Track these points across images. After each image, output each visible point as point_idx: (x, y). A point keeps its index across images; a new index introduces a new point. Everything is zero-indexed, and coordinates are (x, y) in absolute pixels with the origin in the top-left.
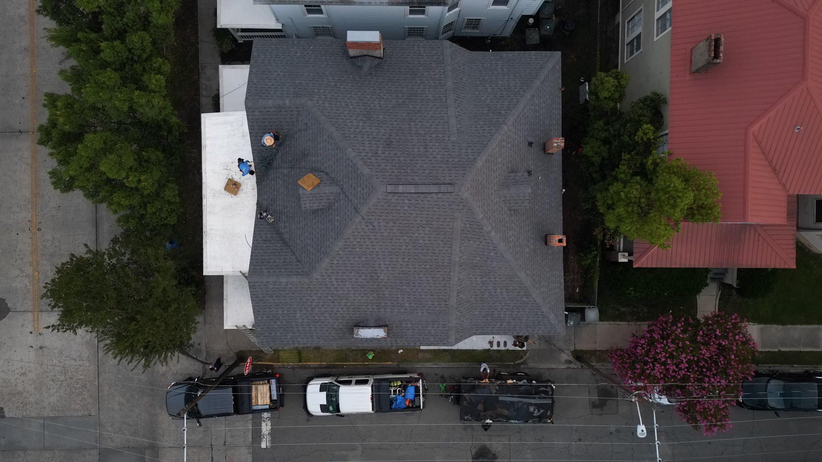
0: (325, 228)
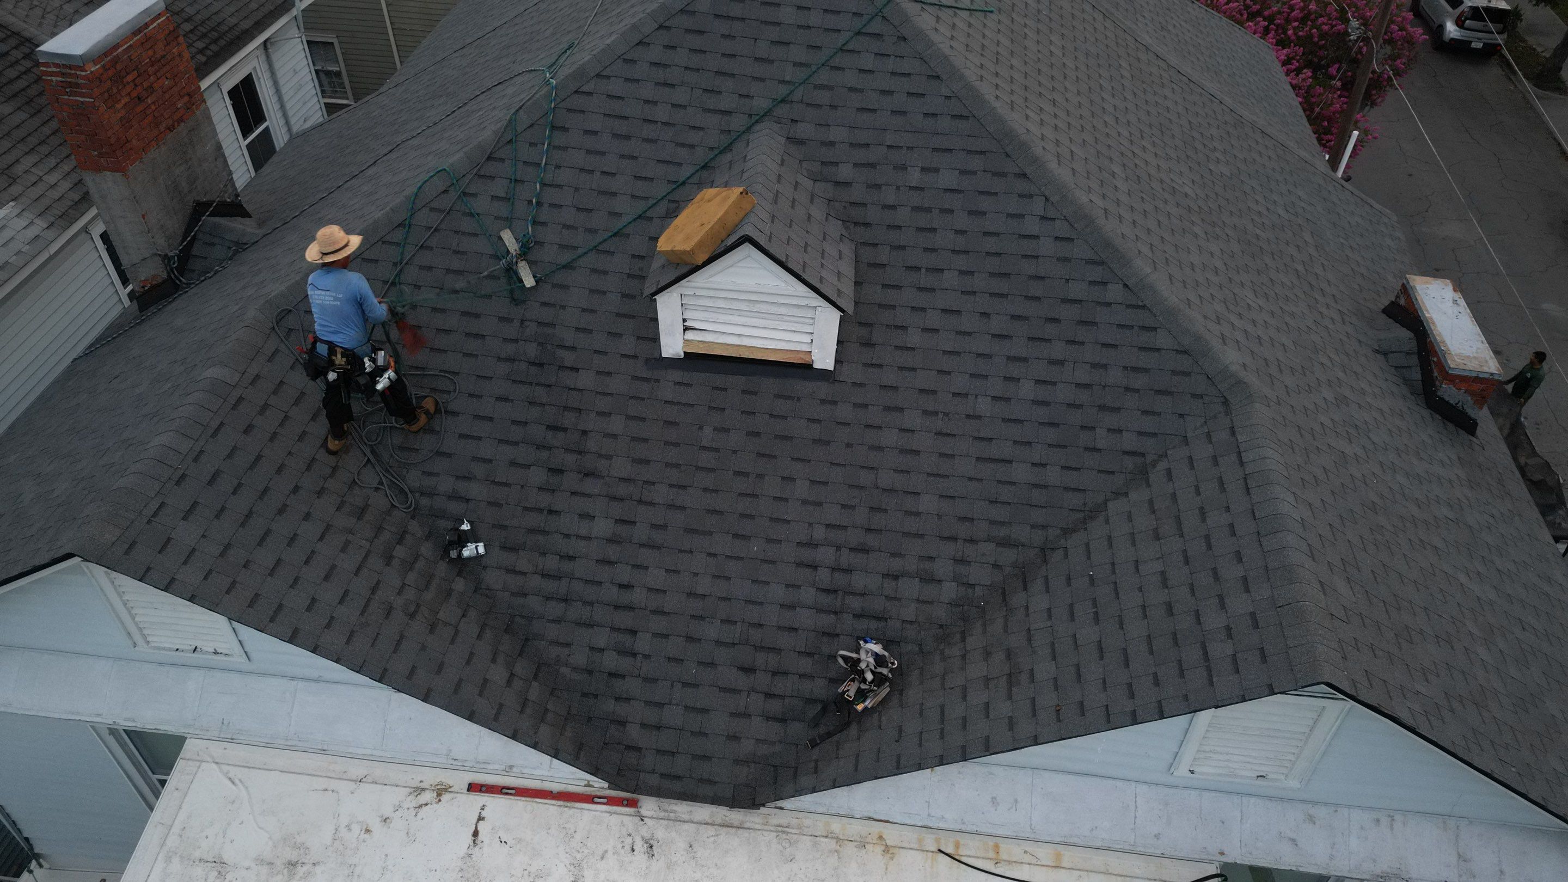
0: (961, 262)
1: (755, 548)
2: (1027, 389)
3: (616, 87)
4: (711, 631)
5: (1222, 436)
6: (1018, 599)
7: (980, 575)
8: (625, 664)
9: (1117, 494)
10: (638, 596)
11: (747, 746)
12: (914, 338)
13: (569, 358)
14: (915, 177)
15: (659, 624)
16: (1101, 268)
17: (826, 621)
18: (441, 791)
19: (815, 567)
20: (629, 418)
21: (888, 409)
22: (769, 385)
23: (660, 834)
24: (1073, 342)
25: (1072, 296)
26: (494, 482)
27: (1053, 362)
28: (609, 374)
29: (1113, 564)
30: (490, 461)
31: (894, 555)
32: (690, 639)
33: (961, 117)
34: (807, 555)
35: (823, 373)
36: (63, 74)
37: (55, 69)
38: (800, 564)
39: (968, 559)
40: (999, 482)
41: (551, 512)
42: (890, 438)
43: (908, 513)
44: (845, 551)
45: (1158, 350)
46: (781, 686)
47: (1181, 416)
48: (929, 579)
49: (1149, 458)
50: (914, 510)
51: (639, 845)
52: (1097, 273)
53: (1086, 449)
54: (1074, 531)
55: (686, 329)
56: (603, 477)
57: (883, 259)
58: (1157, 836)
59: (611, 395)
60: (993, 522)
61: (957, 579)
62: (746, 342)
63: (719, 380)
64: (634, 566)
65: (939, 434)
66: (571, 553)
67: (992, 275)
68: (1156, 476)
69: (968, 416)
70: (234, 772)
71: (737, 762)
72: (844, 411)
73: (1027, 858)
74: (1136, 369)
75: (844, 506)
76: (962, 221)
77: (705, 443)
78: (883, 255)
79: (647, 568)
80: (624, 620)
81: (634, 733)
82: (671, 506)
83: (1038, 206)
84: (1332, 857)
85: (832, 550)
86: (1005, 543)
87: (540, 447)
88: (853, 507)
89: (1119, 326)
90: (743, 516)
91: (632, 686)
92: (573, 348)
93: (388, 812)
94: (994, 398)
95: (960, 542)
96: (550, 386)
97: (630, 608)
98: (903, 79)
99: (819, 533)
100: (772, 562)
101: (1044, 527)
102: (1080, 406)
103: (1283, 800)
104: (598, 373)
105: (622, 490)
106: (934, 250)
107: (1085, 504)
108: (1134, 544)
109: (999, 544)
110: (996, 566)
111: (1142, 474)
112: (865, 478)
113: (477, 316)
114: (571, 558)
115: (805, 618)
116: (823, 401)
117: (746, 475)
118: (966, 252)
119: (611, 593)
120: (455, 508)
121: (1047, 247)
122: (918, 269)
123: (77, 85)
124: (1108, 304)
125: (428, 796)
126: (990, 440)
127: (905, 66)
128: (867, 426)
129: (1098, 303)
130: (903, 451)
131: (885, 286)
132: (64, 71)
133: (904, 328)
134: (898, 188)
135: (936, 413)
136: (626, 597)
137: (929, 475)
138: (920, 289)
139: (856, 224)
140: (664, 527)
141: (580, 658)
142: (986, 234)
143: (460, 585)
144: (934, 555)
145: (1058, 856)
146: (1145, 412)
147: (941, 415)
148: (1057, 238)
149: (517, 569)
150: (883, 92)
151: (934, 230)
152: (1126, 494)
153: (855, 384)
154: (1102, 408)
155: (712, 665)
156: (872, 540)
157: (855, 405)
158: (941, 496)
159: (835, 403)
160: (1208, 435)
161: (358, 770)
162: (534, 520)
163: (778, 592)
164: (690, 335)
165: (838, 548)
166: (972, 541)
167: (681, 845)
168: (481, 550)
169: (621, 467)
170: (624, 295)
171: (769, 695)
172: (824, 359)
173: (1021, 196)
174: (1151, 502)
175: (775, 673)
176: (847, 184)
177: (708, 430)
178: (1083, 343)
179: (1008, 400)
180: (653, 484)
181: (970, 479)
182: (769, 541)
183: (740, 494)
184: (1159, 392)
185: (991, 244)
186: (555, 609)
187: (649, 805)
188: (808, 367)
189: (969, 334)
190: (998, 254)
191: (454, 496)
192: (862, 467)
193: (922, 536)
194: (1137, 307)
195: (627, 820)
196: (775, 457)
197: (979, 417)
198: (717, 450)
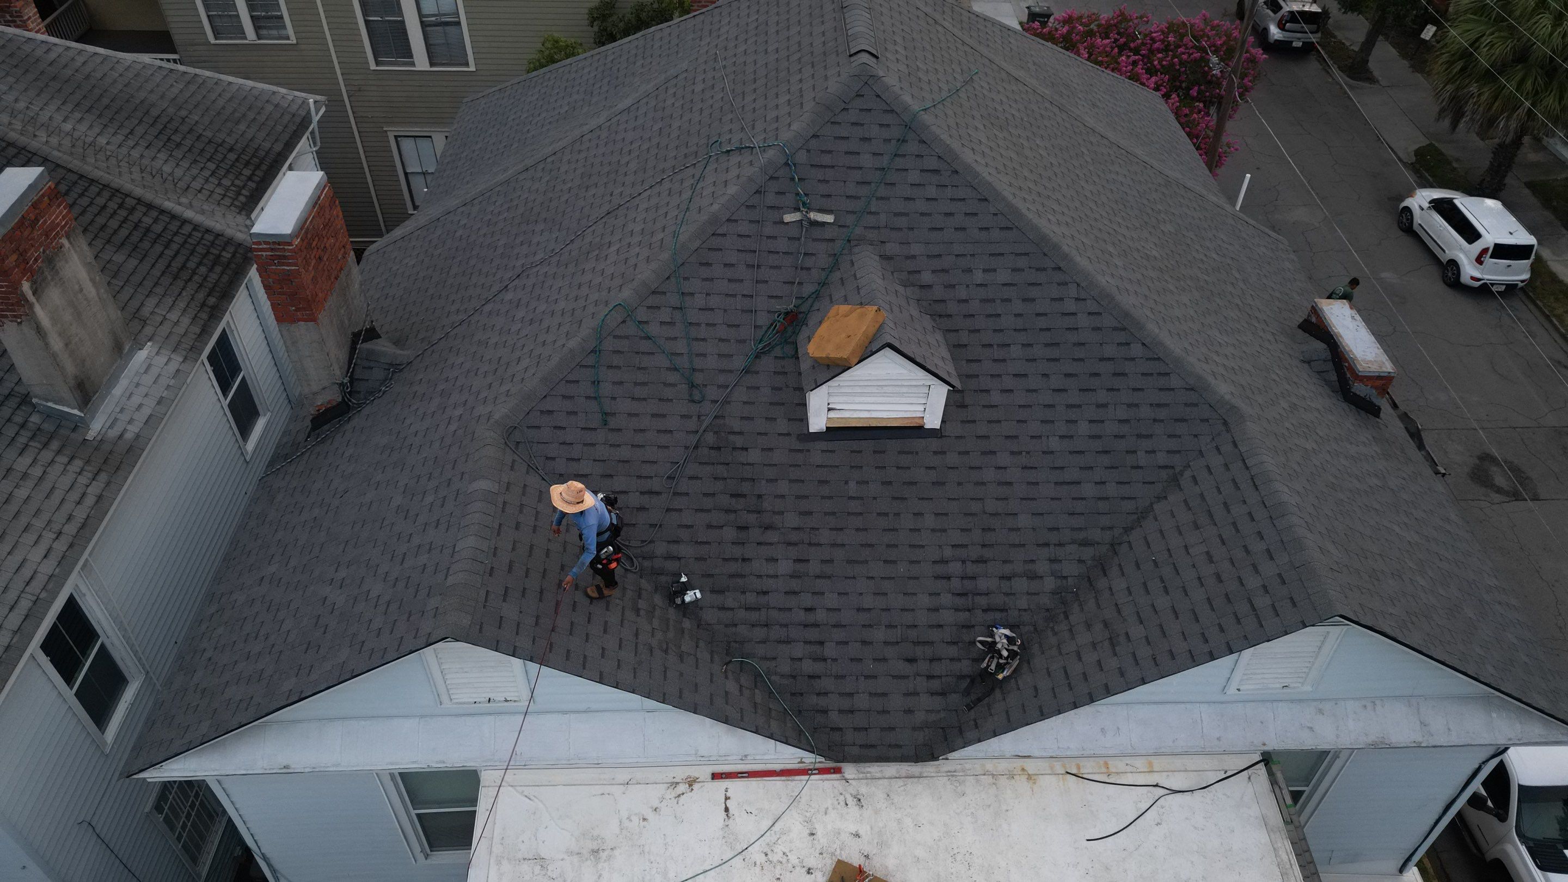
0: (1022, 338)
1: (902, 569)
2: (1083, 428)
3: (744, 228)
4: (879, 635)
5: (1227, 448)
6: (1102, 583)
7: (1071, 569)
8: (818, 668)
9: (1159, 499)
10: (821, 616)
11: (920, 717)
12: (996, 398)
13: (739, 441)
14: (979, 277)
15: (839, 635)
16: (1123, 332)
17: (963, 617)
18: (691, 782)
19: (949, 578)
20: (791, 481)
21: (984, 453)
22: (892, 445)
23: (863, 790)
24: (1112, 390)
25: (1106, 356)
26: (696, 542)
27: (1099, 406)
28: (771, 449)
29: (1169, 550)
30: (692, 526)
31: (1005, 562)
32: (864, 643)
33: (1007, 228)
34: (940, 569)
35: (933, 430)
36: (272, 250)
37: (265, 246)
38: (937, 577)
39: (1060, 558)
40: (1074, 499)
41: (744, 560)
42: (989, 475)
43: (1011, 530)
44: (969, 564)
45: (1173, 389)
46: (938, 669)
47: (1196, 436)
48: (1033, 577)
49: (1178, 469)
50: (1015, 527)
51: (851, 801)
52: (1121, 337)
53: (1133, 467)
54: (1132, 529)
55: (829, 410)
56: (779, 529)
57: (964, 341)
58: (1219, 739)
59: (775, 465)
60: (1073, 529)
61: (1053, 574)
62: (874, 415)
63: (855, 445)
64: (813, 593)
65: (1025, 468)
66: (764, 590)
67: (1047, 345)
68: (1185, 481)
69: (1044, 452)
70: (527, 791)
71: (914, 729)
72: (952, 459)
73: (1129, 769)
74: (1158, 405)
75: (962, 530)
76: (1018, 306)
77: (851, 494)
78: (964, 338)
79: (823, 594)
80: (812, 634)
81: (834, 717)
82: (834, 545)
83: (1073, 291)
84: (1338, 736)
85: (959, 564)
86: (1085, 543)
87: (728, 511)
88: (969, 530)
89: (1143, 374)
90: (888, 546)
91: (827, 683)
92: (741, 433)
93: (656, 804)
94: (1061, 437)
95: (1052, 546)
96: (728, 464)
97: (816, 625)
98: (959, 203)
99: (948, 552)
100: (917, 578)
101: (1111, 528)
102: (1123, 437)
103: (1300, 701)
104: (763, 450)
105: (794, 537)
106: (1001, 331)
107: (1137, 508)
108: (1180, 533)
109: (1080, 545)
110: (1080, 561)
111: (1175, 481)
112: (975, 507)
113: (664, 416)
114: (765, 593)
115: (947, 617)
116: (935, 453)
117: (886, 514)
118: (1025, 330)
119: (801, 616)
120: (671, 566)
121: (1083, 321)
122: (991, 346)
123: (285, 257)
124: (1133, 359)
125: (682, 788)
126: (1062, 468)
127: (961, 193)
128: (971, 468)
129: (1126, 359)
130: (1000, 484)
131: (968, 361)
132: (273, 247)
133: (987, 391)
134: (968, 286)
135: (1020, 453)
136: (811, 618)
137: (1022, 499)
138: (995, 361)
139: (940, 316)
140: (831, 561)
141: (785, 668)
142: (1038, 315)
143: (687, 624)
144: (1034, 559)
145: (1150, 764)
146: (1169, 436)
147: (1024, 454)
148: (1089, 313)
149: (726, 606)
150: (947, 214)
151: (999, 315)
152: (1166, 498)
153: (957, 437)
154: (1139, 436)
155: (885, 660)
156: (987, 553)
157: (960, 453)
158: (1033, 514)
159: (945, 453)
160: (1217, 448)
161: (623, 775)
162: (733, 567)
163: (924, 600)
164: (832, 415)
165: (964, 562)
166: (1060, 545)
167: (881, 795)
168: (699, 595)
169: (792, 520)
170: (774, 388)
171: (930, 677)
172: (933, 421)
173: (1059, 284)
174: (1185, 501)
175: (932, 660)
176: (930, 286)
177: (852, 484)
178: (1119, 390)
179: (1072, 437)
180: (818, 529)
181: (1052, 499)
182: (912, 562)
183: (884, 530)
184: (1176, 420)
185: (1042, 323)
186: (759, 633)
187: (850, 770)
188: (920, 428)
189: (1035, 391)
190: (1049, 329)
191: (669, 557)
192: (971, 499)
193: (1024, 545)
194: (1155, 359)
195: (836, 783)
196: (906, 499)
197: (1052, 452)
198: (862, 498)
